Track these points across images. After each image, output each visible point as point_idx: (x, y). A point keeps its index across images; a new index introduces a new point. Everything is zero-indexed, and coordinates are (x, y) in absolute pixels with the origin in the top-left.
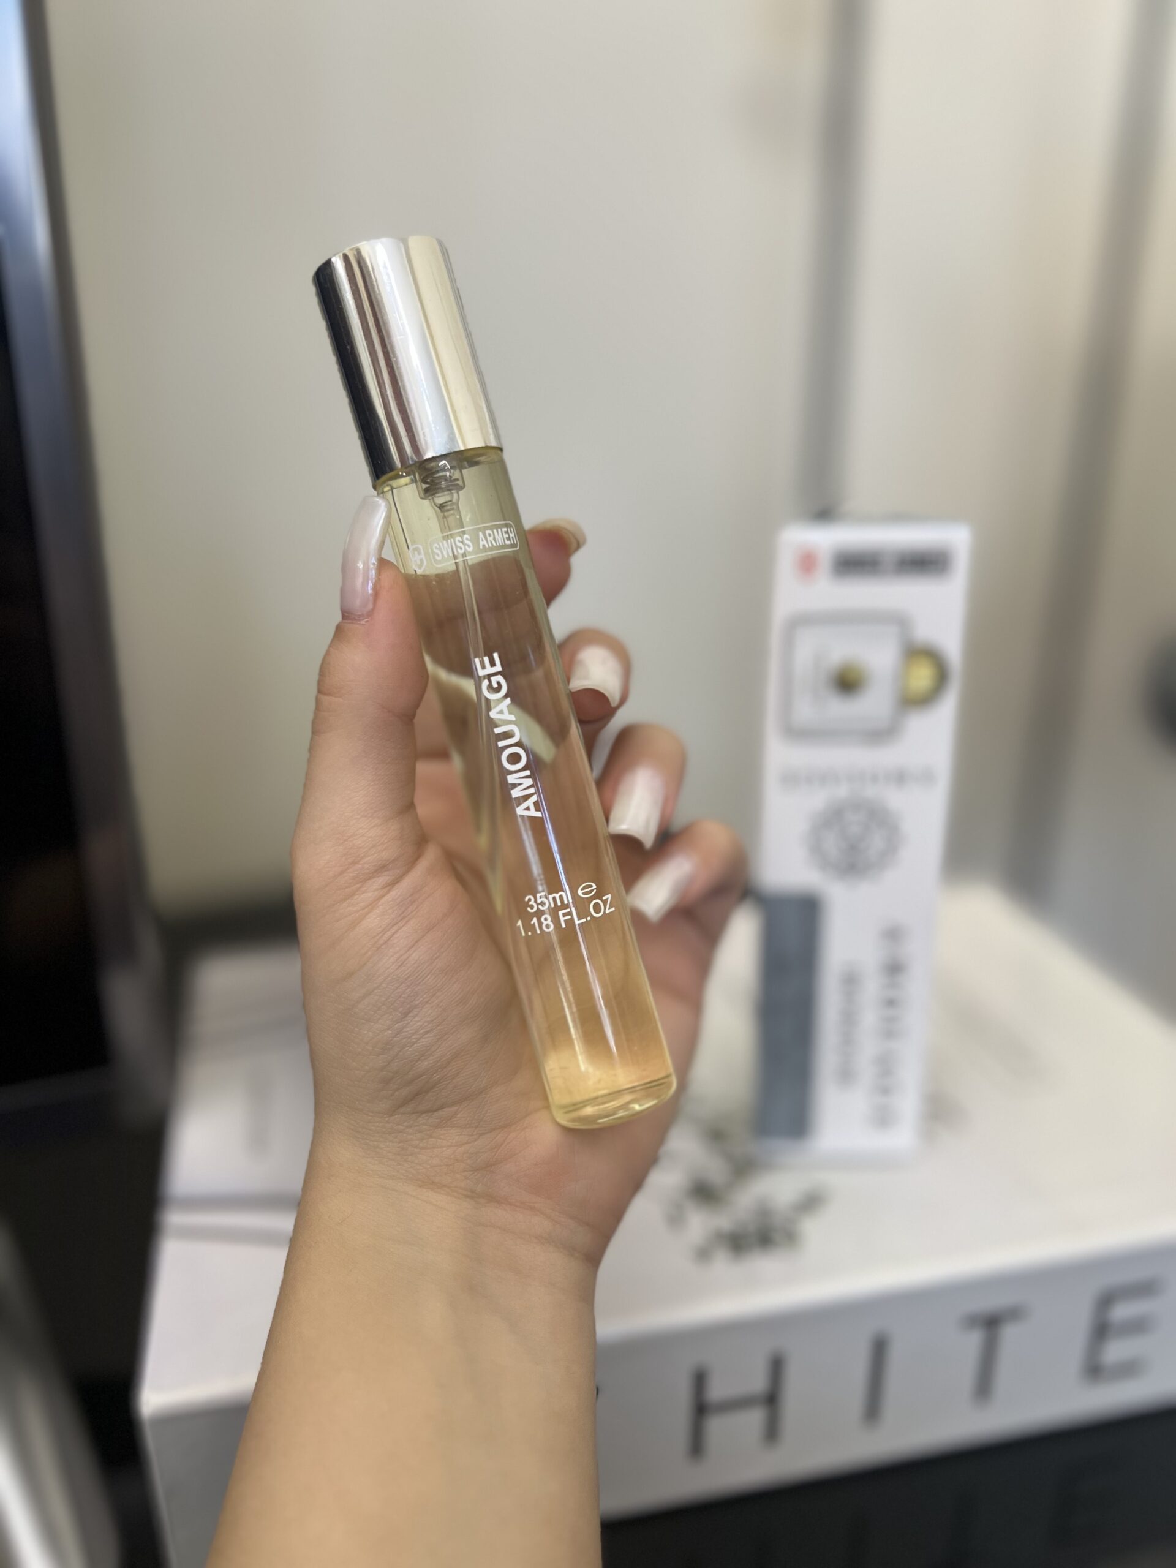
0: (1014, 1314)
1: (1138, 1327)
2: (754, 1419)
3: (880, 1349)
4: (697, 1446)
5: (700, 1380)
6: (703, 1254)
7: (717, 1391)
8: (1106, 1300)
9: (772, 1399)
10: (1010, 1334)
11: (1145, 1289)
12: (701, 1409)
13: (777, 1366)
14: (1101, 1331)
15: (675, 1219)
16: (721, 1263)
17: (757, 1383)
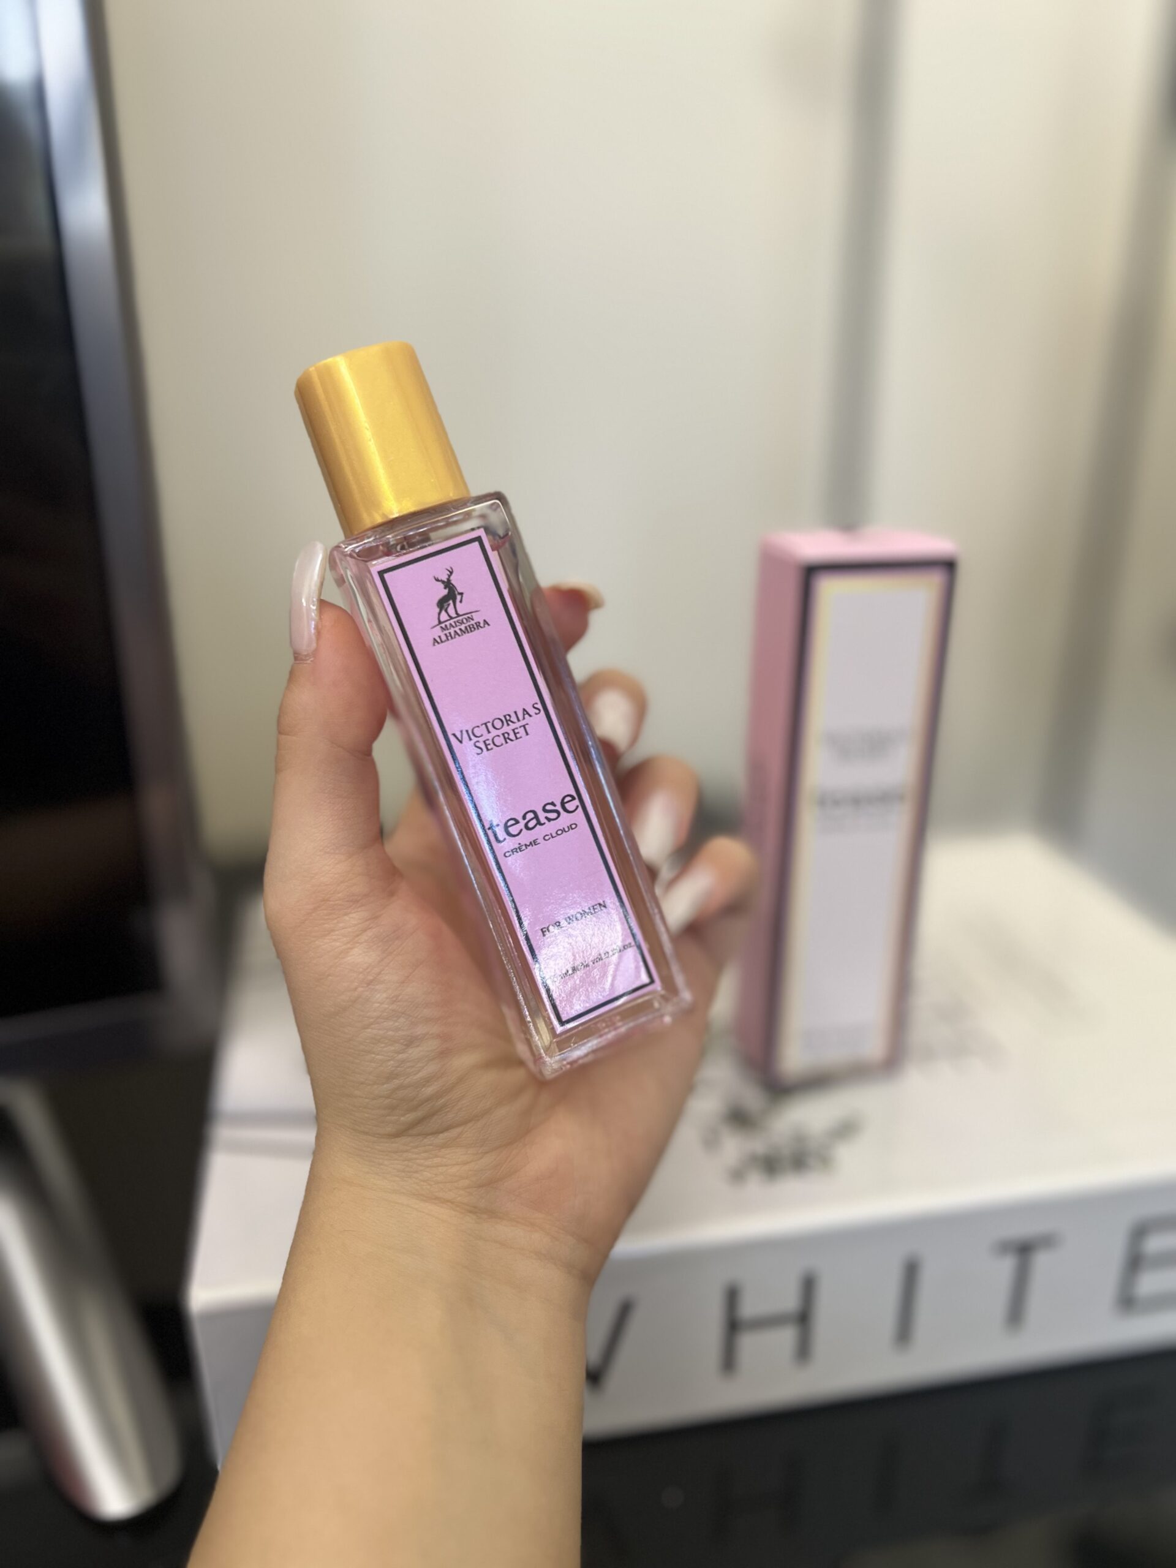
0: (1048, 1241)
1: (1172, 1258)
2: (786, 1337)
3: (911, 1272)
5: (732, 1296)
6: (737, 1175)
7: (749, 1308)
8: (1140, 1232)
9: (803, 1318)
10: (1041, 1260)
12: (733, 1326)
14: (1135, 1262)
15: (711, 1142)
16: (755, 1184)
17: (789, 1301)
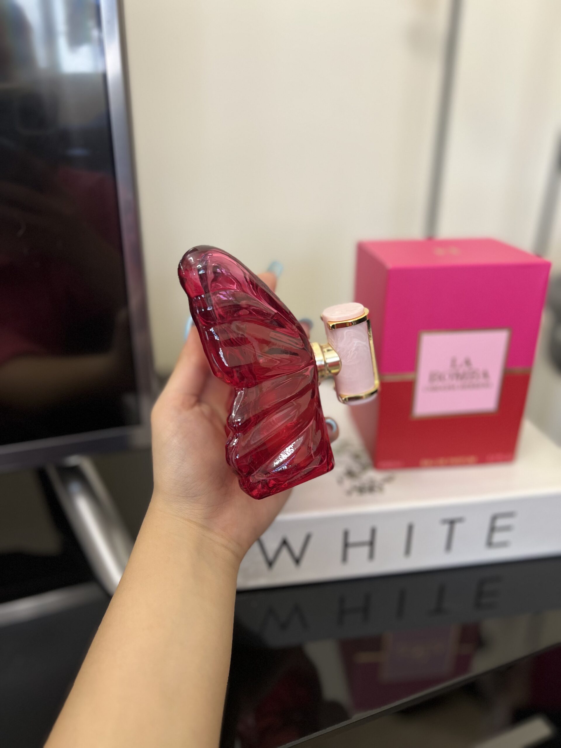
0: (460, 520)
1: (507, 528)
2: (366, 550)
3: (410, 529)
4: (345, 558)
5: (346, 534)
6: (349, 493)
7: (352, 539)
8: (494, 518)
9: (371, 543)
10: (458, 527)
11: (510, 515)
12: (346, 545)
13: (373, 532)
14: (493, 529)
15: (340, 482)
16: (355, 496)
17: (367, 537)
